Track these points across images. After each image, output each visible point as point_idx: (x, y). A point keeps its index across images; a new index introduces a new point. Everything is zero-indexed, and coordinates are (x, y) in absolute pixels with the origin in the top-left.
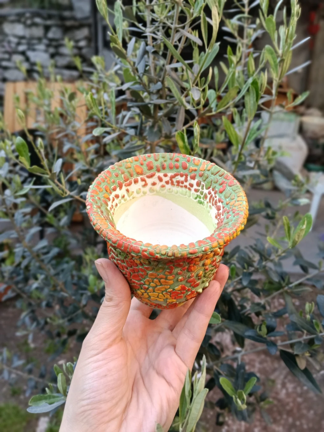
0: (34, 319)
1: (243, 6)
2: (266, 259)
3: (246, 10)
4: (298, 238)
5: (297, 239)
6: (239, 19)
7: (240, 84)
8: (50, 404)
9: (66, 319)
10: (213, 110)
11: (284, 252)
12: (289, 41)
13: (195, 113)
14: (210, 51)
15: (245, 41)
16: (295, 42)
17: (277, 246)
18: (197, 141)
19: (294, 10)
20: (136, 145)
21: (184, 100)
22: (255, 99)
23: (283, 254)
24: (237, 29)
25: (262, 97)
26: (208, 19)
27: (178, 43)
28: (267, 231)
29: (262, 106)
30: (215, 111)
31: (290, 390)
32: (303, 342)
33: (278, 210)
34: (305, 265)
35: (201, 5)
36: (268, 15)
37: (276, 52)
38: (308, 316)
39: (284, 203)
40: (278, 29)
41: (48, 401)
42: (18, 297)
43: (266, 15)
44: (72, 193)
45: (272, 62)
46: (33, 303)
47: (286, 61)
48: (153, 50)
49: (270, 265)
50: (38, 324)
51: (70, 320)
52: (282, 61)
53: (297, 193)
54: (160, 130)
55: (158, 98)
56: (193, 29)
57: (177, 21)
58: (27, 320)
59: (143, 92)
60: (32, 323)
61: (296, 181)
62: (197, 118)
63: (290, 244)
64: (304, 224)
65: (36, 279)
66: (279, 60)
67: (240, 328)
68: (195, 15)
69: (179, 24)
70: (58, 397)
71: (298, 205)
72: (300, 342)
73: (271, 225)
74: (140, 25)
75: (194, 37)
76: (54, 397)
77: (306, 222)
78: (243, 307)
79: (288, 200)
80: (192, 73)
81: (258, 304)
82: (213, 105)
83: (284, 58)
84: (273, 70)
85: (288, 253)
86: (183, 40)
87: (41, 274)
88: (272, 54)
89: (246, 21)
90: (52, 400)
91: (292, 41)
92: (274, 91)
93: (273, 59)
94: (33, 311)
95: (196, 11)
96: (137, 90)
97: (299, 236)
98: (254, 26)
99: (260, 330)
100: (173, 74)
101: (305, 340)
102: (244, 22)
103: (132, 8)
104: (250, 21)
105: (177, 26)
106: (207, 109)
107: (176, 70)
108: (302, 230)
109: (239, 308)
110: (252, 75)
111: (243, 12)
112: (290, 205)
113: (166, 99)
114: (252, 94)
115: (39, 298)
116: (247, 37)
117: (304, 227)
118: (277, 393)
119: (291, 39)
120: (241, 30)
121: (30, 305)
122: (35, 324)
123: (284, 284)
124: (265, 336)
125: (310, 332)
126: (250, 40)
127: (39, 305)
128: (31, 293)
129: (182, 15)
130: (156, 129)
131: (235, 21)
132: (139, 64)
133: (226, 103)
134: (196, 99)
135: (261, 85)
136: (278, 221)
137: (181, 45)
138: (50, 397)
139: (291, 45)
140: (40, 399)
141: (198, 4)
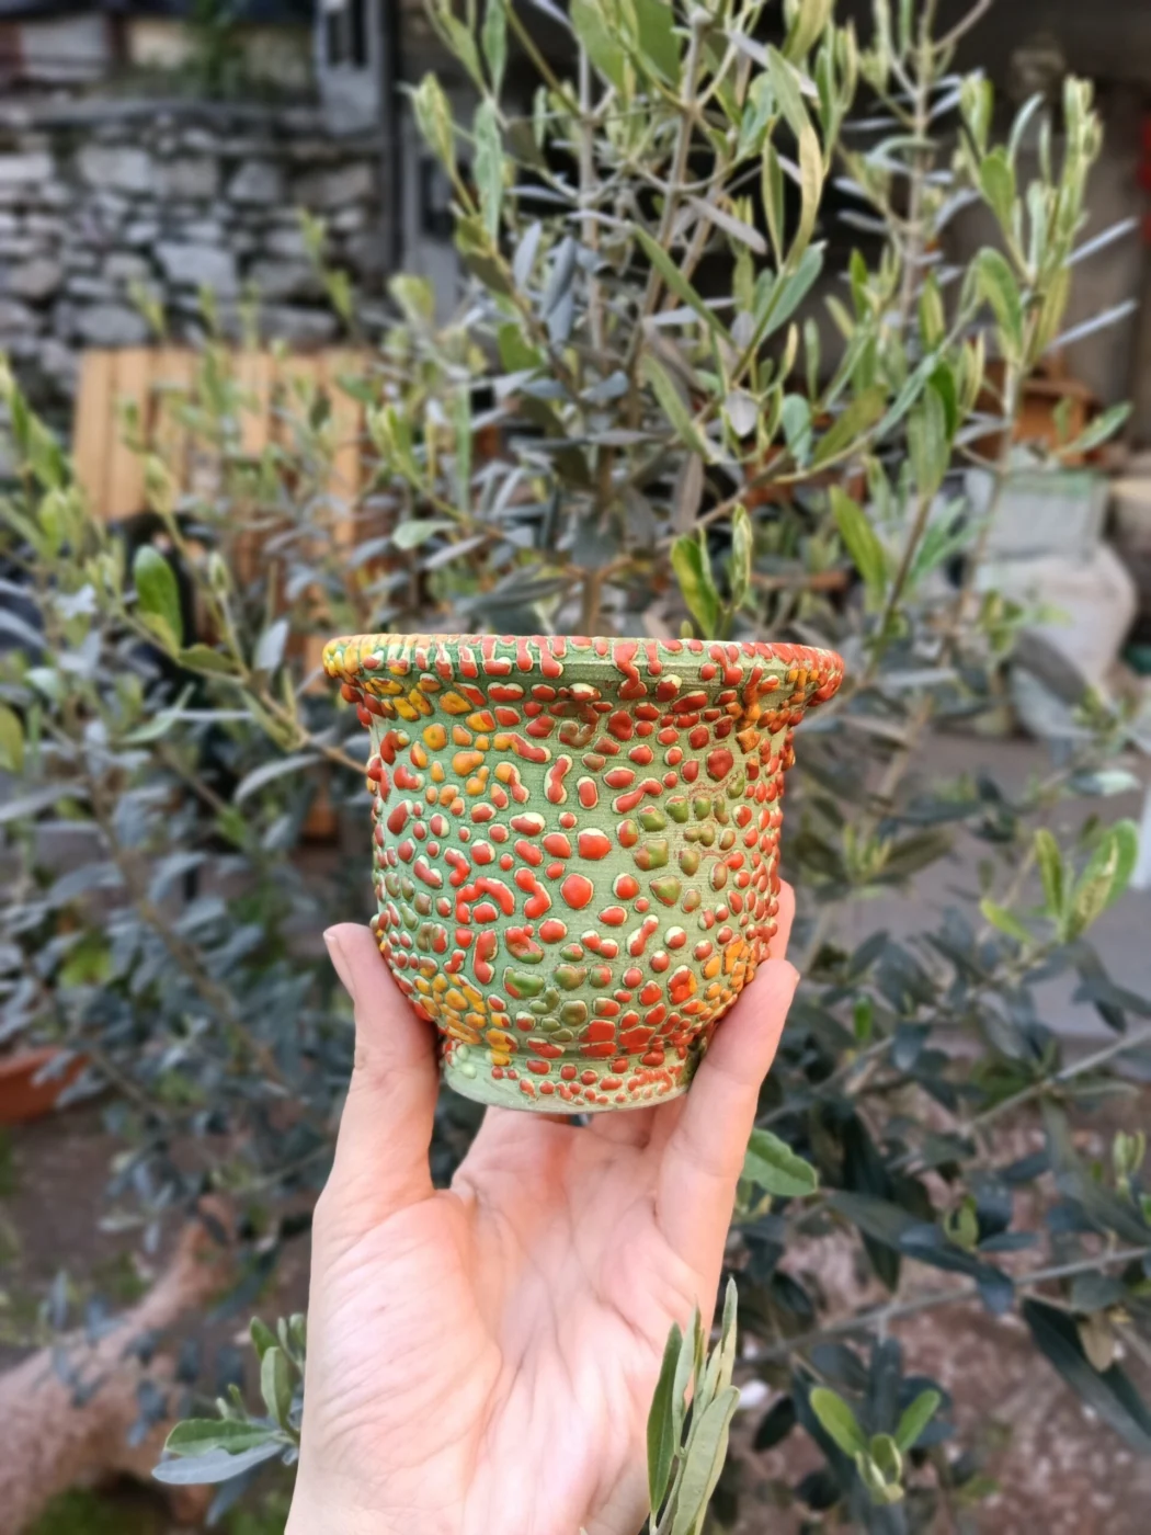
0: (165, 1174)
1: (909, 107)
2: (979, 980)
3: (920, 121)
4: (1089, 908)
5: (1083, 911)
6: (896, 154)
7: (892, 378)
8: (235, 1452)
9: (277, 1177)
10: (800, 464)
11: (1040, 954)
12: (1059, 236)
13: (737, 475)
14: (792, 272)
15: (914, 227)
16: (1082, 238)
17: (1014, 932)
18: (744, 571)
19: (1076, 133)
20: (536, 578)
21: (700, 432)
22: (942, 429)
23: (1038, 964)
24: (886, 184)
25: (968, 423)
26: (784, 163)
27: (683, 241)
28: (986, 884)
29: (968, 454)
30: (807, 466)
31: (1067, 1464)
32: (1104, 1272)
33: (1026, 810)
34: (1113, 1001)
35: (763, 123)
36: (989, 147)
37: (1017, 271)
38: (1123, 1182)
39: (1045, 786)
40: (1022, 191)
41: (227, 1442)
42: (110, 1095)
43: (981, 149)
44: (319, 739)
45: (1000, 306)
46: (163, 1115)
47: (1048, 303)
48: (600, 265)
49: (991, 1001)
50: (180, 1190)
51: (291, 1182)
52: (1037, 301)
53: (1092, 753)
54: (618, 532)
55: (613, 427)
56: (735, 195)
57: (683, 170)
58: (142, 1176)
59: (563, 403)
60: (157, 1189)
61: (1087, 708)
62: (743, 492)
63: (1059, 929)
64: (1107, 858)
65: (180, 1030)
66: (1025, 297)
67: (886, 1220)
68: (744, 152)
69: (688, 180)
70: (259, 1430)
71: (1094, 795)
72: (1092, 1274)
73: (999, 863)
74: (558, 180)
75: (738, 224)
76: (247, 1430)
77: (1115, 854)
78: (896, 1147)
79: (1060, 775)
80: (732, 344)
81: (951, 1138)
82: (799, 449)
83: (1042, 291)
84: (1007, 330)
85: (1055, 960)
86: (701, 232)
87: (197, 1014)
88: (1000, 276)
89: (917, 160)
90: (240, 1440)
91: (1070, 238)
92: (1008, 402)
93: (1007, 293)
94: (161, 1147)
95: (745, 139)
96: (542, 396)
97: (1090, 900)
98: (944, 177)
99: (955, 1223)
100: (667, 347)
101: (1111, 1265)
102: (911, 164)
103: (530, 127)
104: (930, 160)
105: (683, 187)
106: (778, 459)
107: (675, 331)
108: (1100, 880)
109: (883, 1151)
110: (935, 348)
111: (906, 130)
112: (1066, 793)
113: (640, 428)
114: (930, 415)
115: (183, 1101)
116: (921, 214)
117: (1110, 868)
118: (1019, 1474)
119: (1066, 227)
120: (900, 190)
121: (152, 1123)
122: (166, 1192)
123: (1039, 1069)
124: (972, 1249)
125: (1127, 1238)
126: (931, 224)
127: (184, 1126)
128: (159, 1081)
129: (698, 148)
130: (603, 528)
131: (878, 159)
132: (552, 309)
133: (842, 440)
134: (743, 430)
135: (965, 383)
136: (1023, 850)
137: (694, 250)
138: (232, 1430)
139: (1069, 247)
140: (202, 1435)
141: (754, 115)
